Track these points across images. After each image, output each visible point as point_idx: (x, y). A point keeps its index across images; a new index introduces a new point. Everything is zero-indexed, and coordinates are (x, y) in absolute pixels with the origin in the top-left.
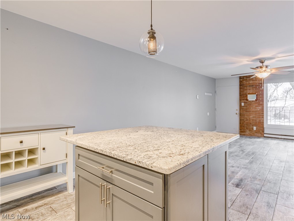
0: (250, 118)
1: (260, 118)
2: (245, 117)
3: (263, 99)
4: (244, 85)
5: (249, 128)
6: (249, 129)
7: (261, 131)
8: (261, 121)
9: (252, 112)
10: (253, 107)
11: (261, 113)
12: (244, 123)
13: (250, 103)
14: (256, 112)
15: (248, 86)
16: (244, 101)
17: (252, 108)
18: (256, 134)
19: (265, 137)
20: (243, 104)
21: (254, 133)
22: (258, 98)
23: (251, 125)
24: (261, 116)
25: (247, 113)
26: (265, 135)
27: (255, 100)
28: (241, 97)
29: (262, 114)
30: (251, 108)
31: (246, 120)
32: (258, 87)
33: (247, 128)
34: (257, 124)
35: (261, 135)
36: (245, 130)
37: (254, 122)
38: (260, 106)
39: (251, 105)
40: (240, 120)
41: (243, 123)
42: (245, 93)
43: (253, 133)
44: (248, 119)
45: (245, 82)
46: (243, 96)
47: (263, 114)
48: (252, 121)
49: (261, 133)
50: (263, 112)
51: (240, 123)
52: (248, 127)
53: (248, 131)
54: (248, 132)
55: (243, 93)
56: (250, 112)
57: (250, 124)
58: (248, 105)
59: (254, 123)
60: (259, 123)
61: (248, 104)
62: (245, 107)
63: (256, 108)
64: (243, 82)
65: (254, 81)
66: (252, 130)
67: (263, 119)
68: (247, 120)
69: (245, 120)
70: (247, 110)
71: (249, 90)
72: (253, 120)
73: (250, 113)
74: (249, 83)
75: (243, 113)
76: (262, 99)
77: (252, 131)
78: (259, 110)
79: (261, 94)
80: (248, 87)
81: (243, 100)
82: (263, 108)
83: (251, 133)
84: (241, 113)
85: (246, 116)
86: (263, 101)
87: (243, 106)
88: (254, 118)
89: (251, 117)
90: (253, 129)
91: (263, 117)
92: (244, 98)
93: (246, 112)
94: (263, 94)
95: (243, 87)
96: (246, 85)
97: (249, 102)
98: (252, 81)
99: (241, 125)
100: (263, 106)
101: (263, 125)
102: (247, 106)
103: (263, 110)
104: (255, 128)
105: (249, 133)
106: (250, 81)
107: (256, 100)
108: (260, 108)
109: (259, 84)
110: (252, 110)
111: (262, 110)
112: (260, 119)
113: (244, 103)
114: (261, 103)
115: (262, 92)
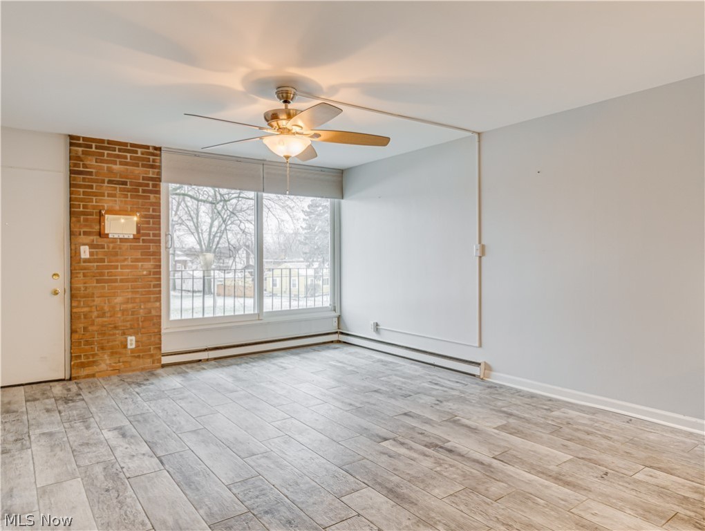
0: (113, 307)
1: (149, 301)
2: (95, 303)
3: (159, 235)
4: (91, 173)
5: (110, 344)
6: (112, 348)
7: (152, 347)
8: (154, 313)
9: (122, 281)
10: (126, 263)
11: (152, 283)
12: (90, 328)
13: (113, 248)
14: (135, 280)
15: (106, 180)
16: (92, 238)
17: (122, 267)
18: (135, 363)
19: (163, 366)
20: (85, 252)
21: (129, 359)
22: (142, 232)
23: (117, 332)
24: (154, 293)
25: (104, 287)
26: (165, 360)
27: (132, 237)
28: (79, 221)
29: (155, 286)
30: (116, 267)
31: (98, 317)
32: (144, 191)
33: (102, 348)
34: (141, 324)
35: (153, 363)
36: (94, 355)
37: (130, 317)
38: (149, 260)
39: (116, 254)
40: (73, 317)
41: (85, 329)
42: (94, 207)
43: (125, 359)
44: (106, 308)
45: (94, 163)
46: (86, 220)
47: (159, 286)
48: (123, 315)
49: (152, 356)
50: (159, 279)
51: (72, 332)
52: (108, 342)
53: (106, 357)
54: (105, 362)
55: (85, 207)
56: (115, 281)
57: (116, 328)
58: (106, 254)
59: (128, 324)
60: (146, 319)
61: (106, 250)
62: (96, 264)
63: (136, 267)
64: (88, 163)
65: (126, 164)
66: (124, 351)
67: (158, 304)
68: (103, 315)
69: (95, 314)
70: (102, 274)
71: (109, 195)
72: (123, 311)
73: (115, 288)
74: (109, 169)
75: (86, 288)
76: (154, 235)
77: (120, 353)
78: (145, 273)
79: (153, 217)
80: (106, 184)
81: (85, 233)
82: (159, 266)
83: (119, 362)
84: (79, 289)
85: (98, 301)
86: (159, 241)
87: (86, 261)
88: (130, 306)
89: (119, 300)
90: (125, 346)
91: (159, 299)
92: (91, 227)
93: (98, 281)
94: (159, 217)
95: (84, 179)
96: (97, 174)
97: (111, 245)
98: (121, 163)
99: (76, 336)
100: (159, 260)
101: (159, 324)
102: (102, 260)
103: (159, 273)
104: (131, 342)
105: (110, 365)
106: (115, 163)
107: (136, 239)
108: (149, 265)
109: (144, 179)
110: (122, 274)
111: (156, 273)
112: (149, 305)
113: (92, 246)
114: (152, 248)
115: (154, 210)
